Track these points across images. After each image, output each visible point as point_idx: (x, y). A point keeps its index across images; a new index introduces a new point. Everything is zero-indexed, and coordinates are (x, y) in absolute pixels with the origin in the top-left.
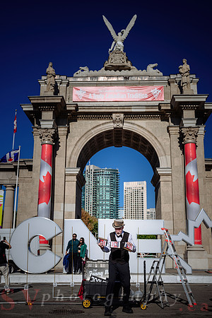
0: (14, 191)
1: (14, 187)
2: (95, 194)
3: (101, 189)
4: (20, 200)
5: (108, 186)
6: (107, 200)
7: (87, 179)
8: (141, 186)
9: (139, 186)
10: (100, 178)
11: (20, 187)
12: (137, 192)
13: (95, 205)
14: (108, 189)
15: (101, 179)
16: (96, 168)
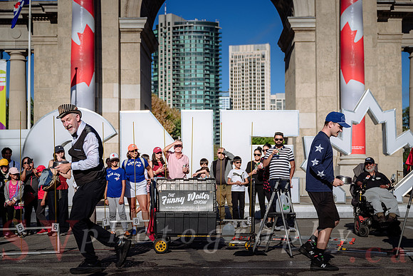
0: (26, 61)
1: (25, 54)
2: (176, 67)
3: (187, 58)
4: (38, 78)
5: (200, 54)
6: (199, 79)
7: (161, 40)
8: (260, 52)
9: (256, 52)
10: (185, 39)
11: (37, 54)
12: (253, 63)
13: (177, 89)
14: (200, 59)
15: (187, 41)
16: (178, 19)
